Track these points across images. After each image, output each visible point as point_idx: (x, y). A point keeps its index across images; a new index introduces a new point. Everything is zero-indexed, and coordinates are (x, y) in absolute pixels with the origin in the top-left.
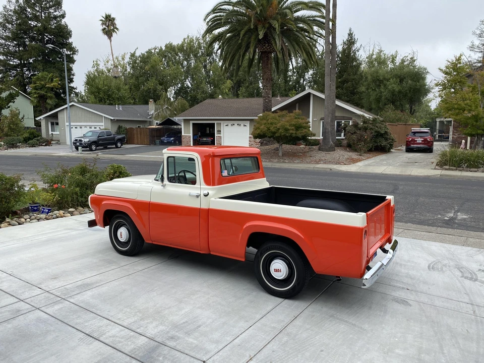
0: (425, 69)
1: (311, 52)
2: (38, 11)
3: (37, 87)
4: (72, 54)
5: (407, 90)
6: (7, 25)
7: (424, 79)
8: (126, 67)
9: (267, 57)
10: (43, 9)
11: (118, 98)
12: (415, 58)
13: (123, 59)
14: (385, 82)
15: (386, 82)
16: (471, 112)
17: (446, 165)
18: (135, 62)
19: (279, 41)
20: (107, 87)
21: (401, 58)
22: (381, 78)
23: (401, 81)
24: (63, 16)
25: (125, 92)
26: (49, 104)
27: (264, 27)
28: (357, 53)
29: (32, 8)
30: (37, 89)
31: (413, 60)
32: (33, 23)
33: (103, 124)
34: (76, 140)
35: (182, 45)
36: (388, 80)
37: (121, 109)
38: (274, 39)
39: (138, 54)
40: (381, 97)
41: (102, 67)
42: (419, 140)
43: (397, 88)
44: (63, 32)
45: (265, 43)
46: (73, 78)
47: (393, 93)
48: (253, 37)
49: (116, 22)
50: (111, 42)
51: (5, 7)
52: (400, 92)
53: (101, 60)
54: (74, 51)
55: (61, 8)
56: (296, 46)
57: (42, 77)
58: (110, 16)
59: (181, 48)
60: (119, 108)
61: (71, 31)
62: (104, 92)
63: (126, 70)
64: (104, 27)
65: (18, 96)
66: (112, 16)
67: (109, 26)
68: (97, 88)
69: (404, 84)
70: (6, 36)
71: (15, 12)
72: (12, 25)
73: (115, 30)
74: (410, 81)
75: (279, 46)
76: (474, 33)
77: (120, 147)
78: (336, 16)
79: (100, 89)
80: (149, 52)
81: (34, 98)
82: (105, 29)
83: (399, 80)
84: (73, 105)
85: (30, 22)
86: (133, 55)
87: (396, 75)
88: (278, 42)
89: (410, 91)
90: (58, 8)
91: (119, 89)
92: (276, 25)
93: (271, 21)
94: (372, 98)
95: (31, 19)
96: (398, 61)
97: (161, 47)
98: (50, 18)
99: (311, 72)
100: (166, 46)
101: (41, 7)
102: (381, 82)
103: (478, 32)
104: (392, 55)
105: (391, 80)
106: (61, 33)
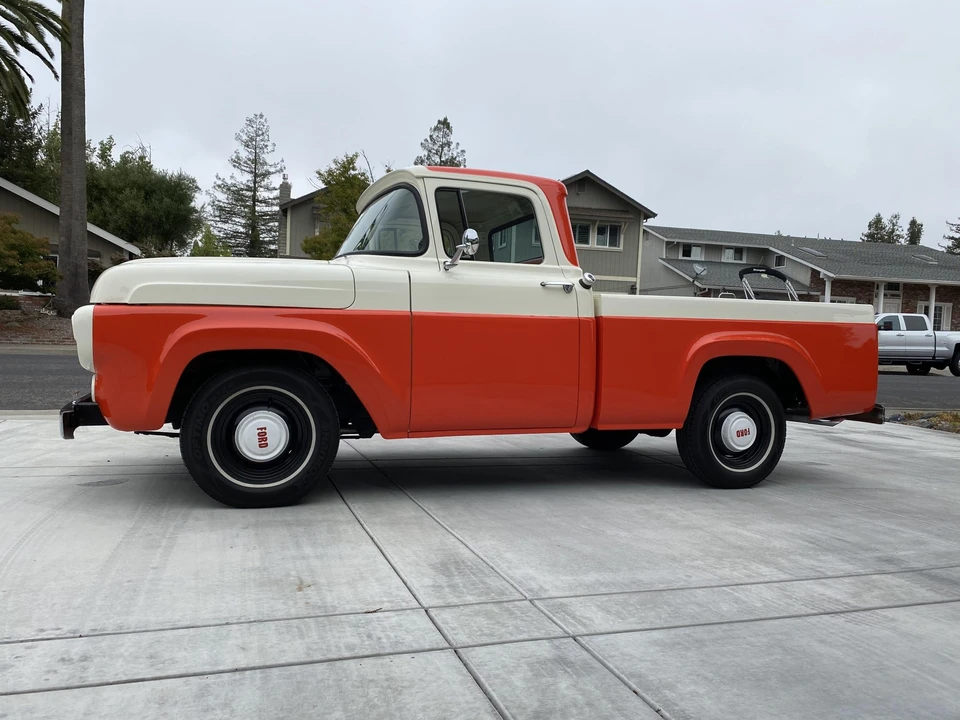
0: (192, 181)
5: (161, 216)
7: (191, 199)
12: (147, 160)
15: (114, 193)
21: (120, 153)
22: (104, 184)
31: (145, 162)
36: (120, 191)
43: (142, 210)
47: (134, 216)
52: (147, 218)
69: (155, 203)
74: (166, 200)
76: (238, 138)
83: (143, 194)
87: (134, 183)
96: (116, 156)
102: (103, 191)
103: (245, 138)
104: (101, 143)
105: (127, 191)
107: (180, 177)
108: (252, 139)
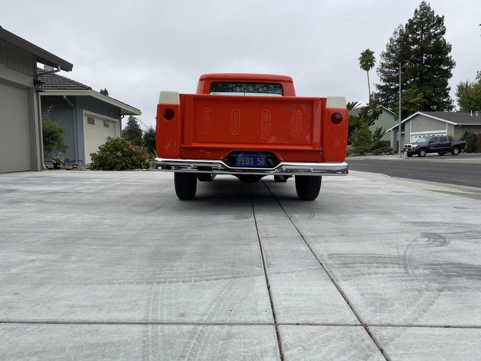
2: (418, 35)
4: (450, 68)
6: (391, 54)
20: (480, 96)
24: (443, 32)
29: (413, 33)
32: (414, 47)
33: (446, 131)
34: (406, 146)
37: (476, 115)
44: (439, 48)
46: (448, 93)
51: (391, 40)
54: (451, 64)
55: (442, 25)
57: (407, 93)
60: (474, 114)
61: (450, 46)
65: (381, 113)
68: (469, 98)
70: (389, 65)
71: (398, 41)
72: (396, 53)
77: (457, 154)
84: (418, 114)
85: (411, 47)
90: (439, 26)
95: (412, 44)
98: (430, 37)
101: (422, 30)
106: (439, 50)
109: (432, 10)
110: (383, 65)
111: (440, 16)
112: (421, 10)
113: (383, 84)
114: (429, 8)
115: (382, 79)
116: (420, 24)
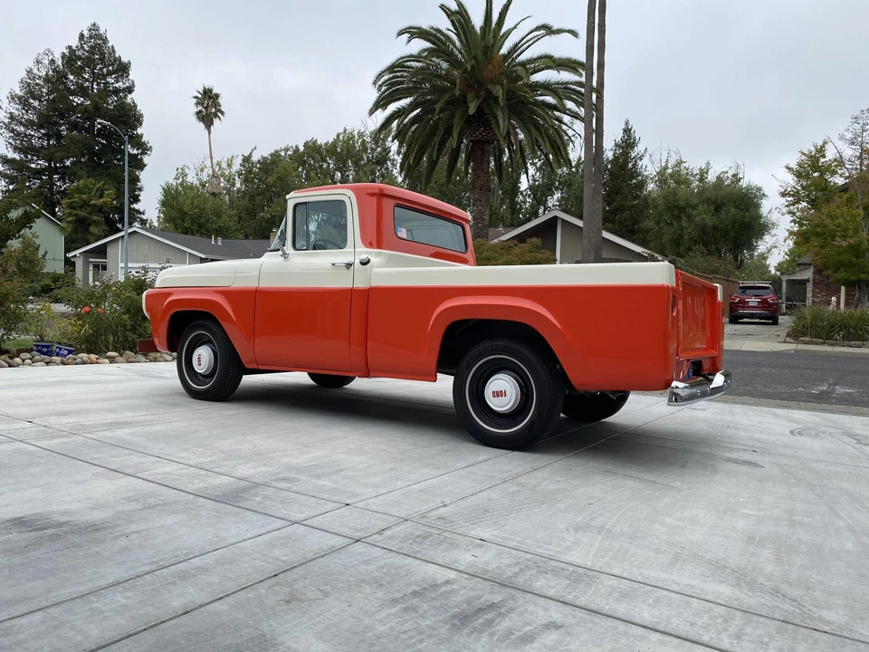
0: (759, 189)
1: (559, 142)
2: (87, 80)
3: (74, 204)
4: (141, 154)
5: (728, 225)
6: (32, 101)
7: (758, 206)
8: (234, 179)
9: (482, 150)
10: (96, 77)
11: (217, 230)
12: (741, 176)
13: (229, 166)
14: (689, 211)
15: (691, 210)
16: (848, 239)
17: (804, 334)
18: (250, 171)
19: (504, 121)
20: (198, 210)
21: (716, 175)
22: (682, 204)
23: (717, 210)
24: (130, 90)
25: (228, 219)
26: (92, 234)
27: (477, 97)
28: (640, 163)
29: (78, 72)
30: (74, 208)
31: (736, 178)
32: (77, 100)
35: (334, 144)
36: (694, 208)
37: (220, 243)
38: (495, 117)
39: (255, 158)
40: (681, 236)
41: (192, 179)
42: (753, 301)
43: (710, 221)
44: (128, 116)
45: (478, 126)
46: (139, 195)
47: (703, 229)
48: (458, 113)
49: (220, 100)
50: (209, 134)
51: (29, 72)
52: (715, 228)
53: (192, 167)
54: (145, 149)
55: (127, 77)
56: (533, 129)
57: (85, 186)
58: (210, 91)
59: (331, 149)
60: (216, 242)
61: (141, 115)
62: (192, 219)
63: (233, 185)
64: (200, 108)
65: (38, 218)
66: (215, 91)
67: (209, 107)
68: (181, 211)
69: (723, 214)
70: (27, 120)
71: (47, 79)
72: (40, 101)
73: (219, 114)
74: (732, 209)
75: (504, 128)
76: (842, 138)
78: (603, 84)
79: (185, 213)
80: (276, 155)
81: (68, 222)
82: (200, 111)
83: (712, 208)
84: (135, 232)
85: (71, 98)
86: (247, 159)
87: (709, 199)
88: (501, 122)
89: (733, 226)
90: (122, 76)
91: (218, 215)
92: (499, 92)
93: (490, 87)
94: (666, 238)
95: (73, 93)
96: (711, 177)
97: (297, 147)
98: (106, 92)
99: (557, 195)
100: (306, 145)
101: (93, 73)
102: (682, 210)
103: (849, 136)
104: (701, 169)
105: (700, 207)
106: (125, 118)
107: (748, 188)
108: (856, 136)
109: (110, 45)
110: (12, 117)
111: (125, 60)
112: (91, 37)
113: (11, 155)
114: (105, 41)
115: (9, 143)
116: (89, 62)
